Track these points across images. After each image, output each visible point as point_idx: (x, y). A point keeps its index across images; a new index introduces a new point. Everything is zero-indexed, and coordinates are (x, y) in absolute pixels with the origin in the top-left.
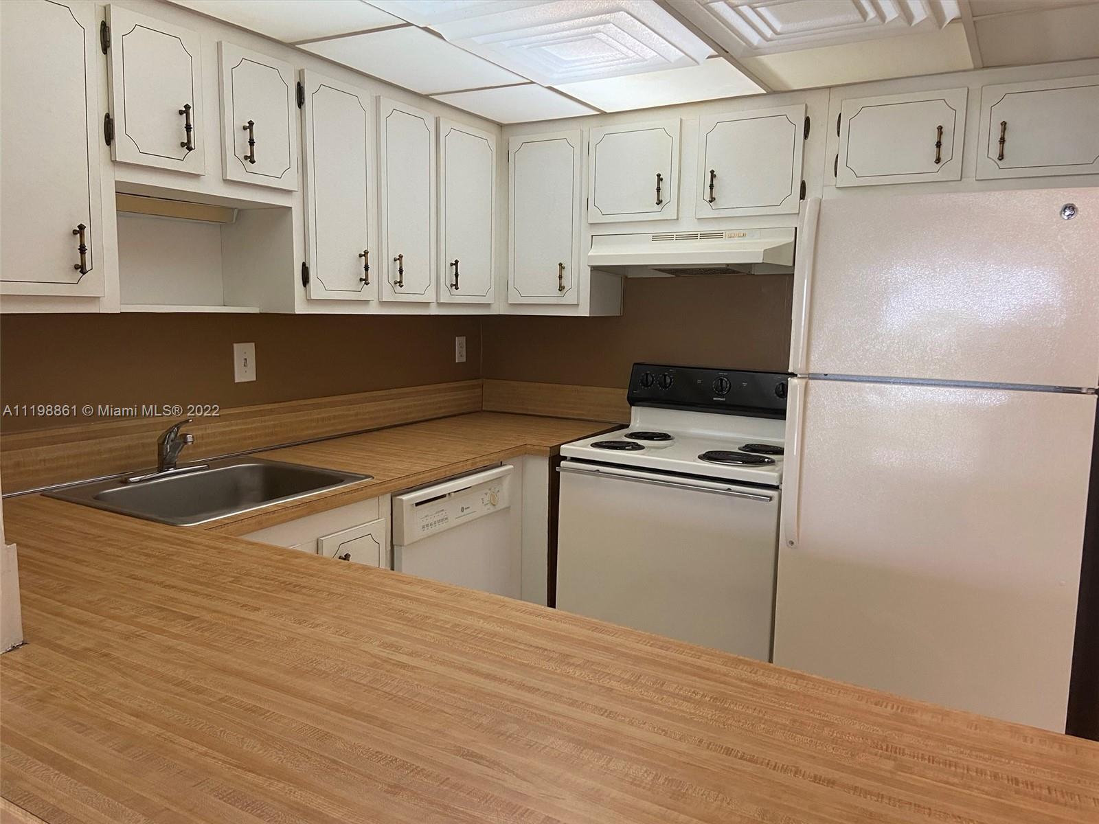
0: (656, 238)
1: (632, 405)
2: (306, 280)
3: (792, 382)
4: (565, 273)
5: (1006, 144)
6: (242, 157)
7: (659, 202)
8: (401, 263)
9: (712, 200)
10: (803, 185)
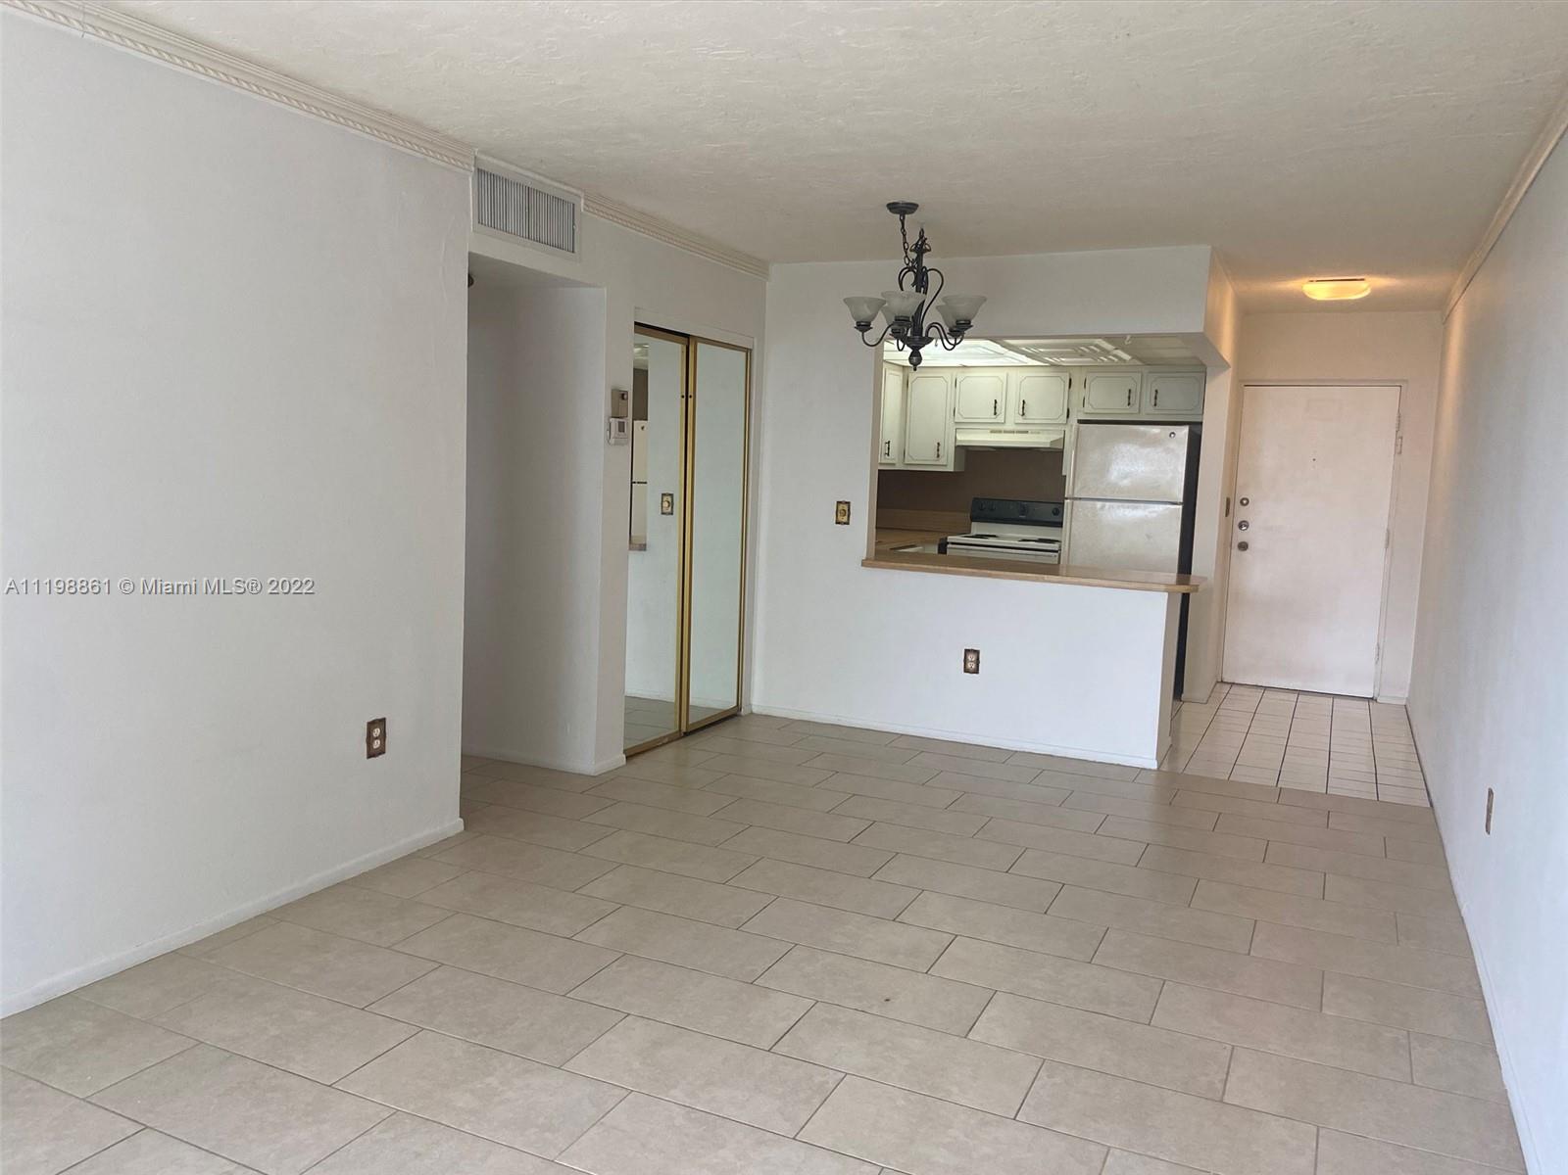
0: (992, 432)
1: (972, 521)
3: (1066, 501)
4: (941, 448)
5: (1158, 399)
7: (995, 414)
9: (1023, 414)
10: (1068, 410)
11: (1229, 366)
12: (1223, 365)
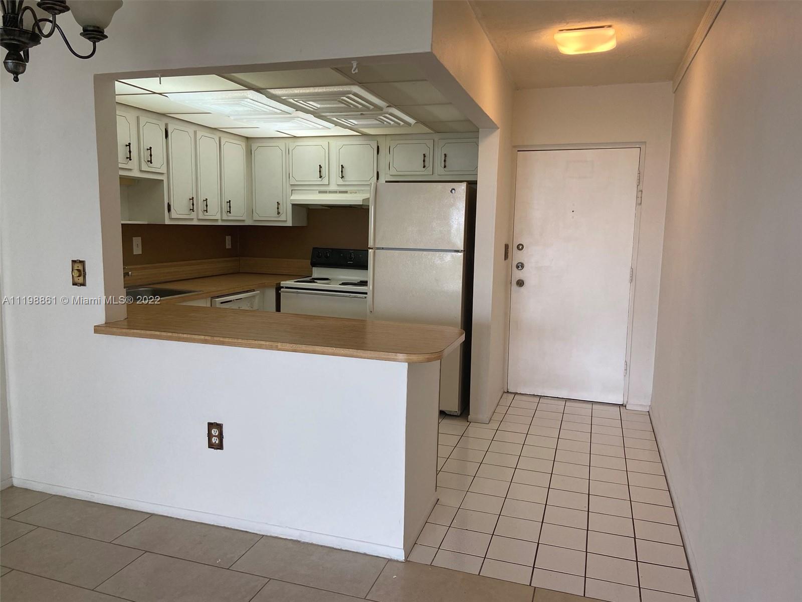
0: (320, 192)
1: (313, 267)
2: (169, 210)
3: (369, 251)
4: (280, 207)
5: (446, 162)
6: (146, 161)
7: (321, 177)
8: (207, 203)
9: (342, 177)
10: (378, 173)
11: (498, 128)
12: (491, 126)
